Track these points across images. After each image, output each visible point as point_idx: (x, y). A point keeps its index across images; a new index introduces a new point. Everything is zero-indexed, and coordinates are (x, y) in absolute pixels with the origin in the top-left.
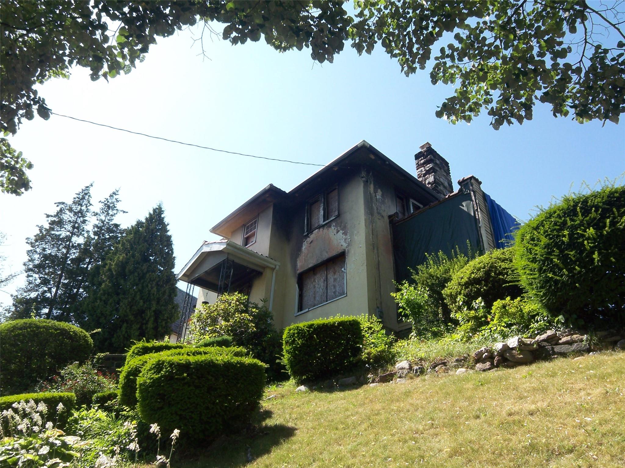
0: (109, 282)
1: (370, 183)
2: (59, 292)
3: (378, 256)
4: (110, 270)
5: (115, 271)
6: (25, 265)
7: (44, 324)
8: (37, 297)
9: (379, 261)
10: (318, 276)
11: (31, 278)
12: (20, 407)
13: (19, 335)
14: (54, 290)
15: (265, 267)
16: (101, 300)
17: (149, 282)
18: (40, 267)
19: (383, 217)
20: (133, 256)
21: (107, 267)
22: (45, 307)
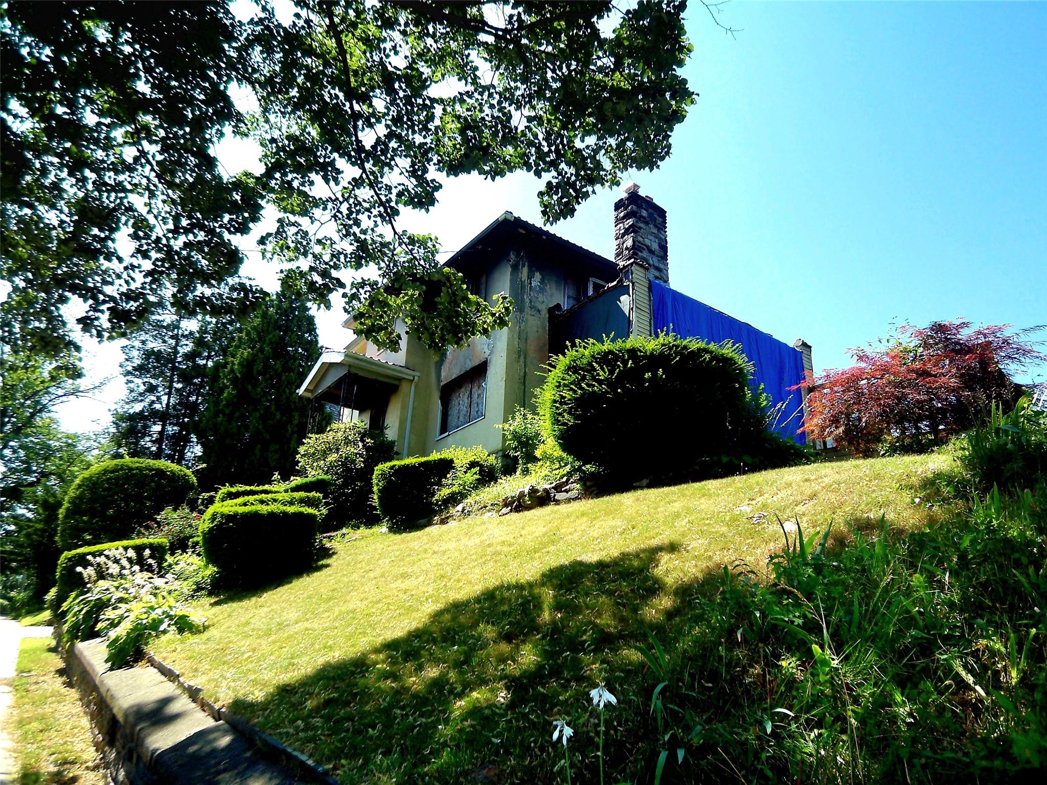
0: (233, 389)
1: (523, 266)
2: (172, 401)
3: (525, 367)
4: (232, 371)
5: (240, 373)
6: (121, 366)
7: (138, 465)
8: (142, 411)
9: (525, 373)
10: (463, 390)
11: (131, 385)
12: (110, 554)
13: (111, 478)
14: (165, 399)
15: (400, 380)
16: (224, 415)
17: (287, 386)
18: (141, 369)
19: (539, 311)
20: (261, 350)
21: (229, 367)
22: (155, 424)
